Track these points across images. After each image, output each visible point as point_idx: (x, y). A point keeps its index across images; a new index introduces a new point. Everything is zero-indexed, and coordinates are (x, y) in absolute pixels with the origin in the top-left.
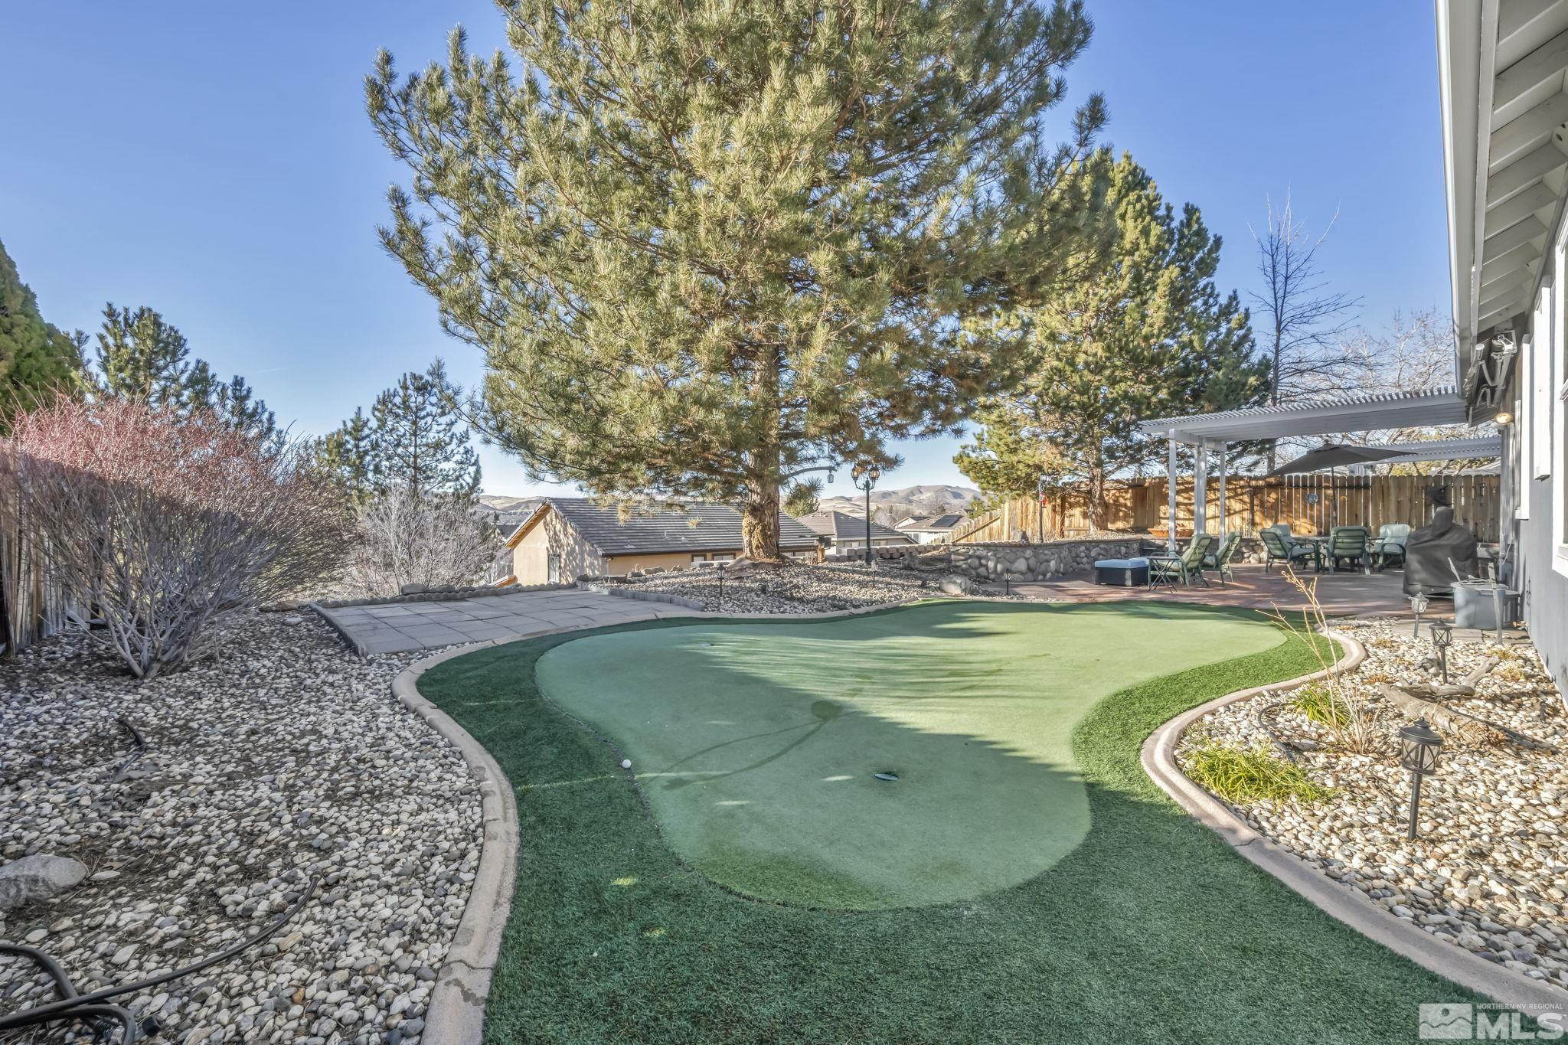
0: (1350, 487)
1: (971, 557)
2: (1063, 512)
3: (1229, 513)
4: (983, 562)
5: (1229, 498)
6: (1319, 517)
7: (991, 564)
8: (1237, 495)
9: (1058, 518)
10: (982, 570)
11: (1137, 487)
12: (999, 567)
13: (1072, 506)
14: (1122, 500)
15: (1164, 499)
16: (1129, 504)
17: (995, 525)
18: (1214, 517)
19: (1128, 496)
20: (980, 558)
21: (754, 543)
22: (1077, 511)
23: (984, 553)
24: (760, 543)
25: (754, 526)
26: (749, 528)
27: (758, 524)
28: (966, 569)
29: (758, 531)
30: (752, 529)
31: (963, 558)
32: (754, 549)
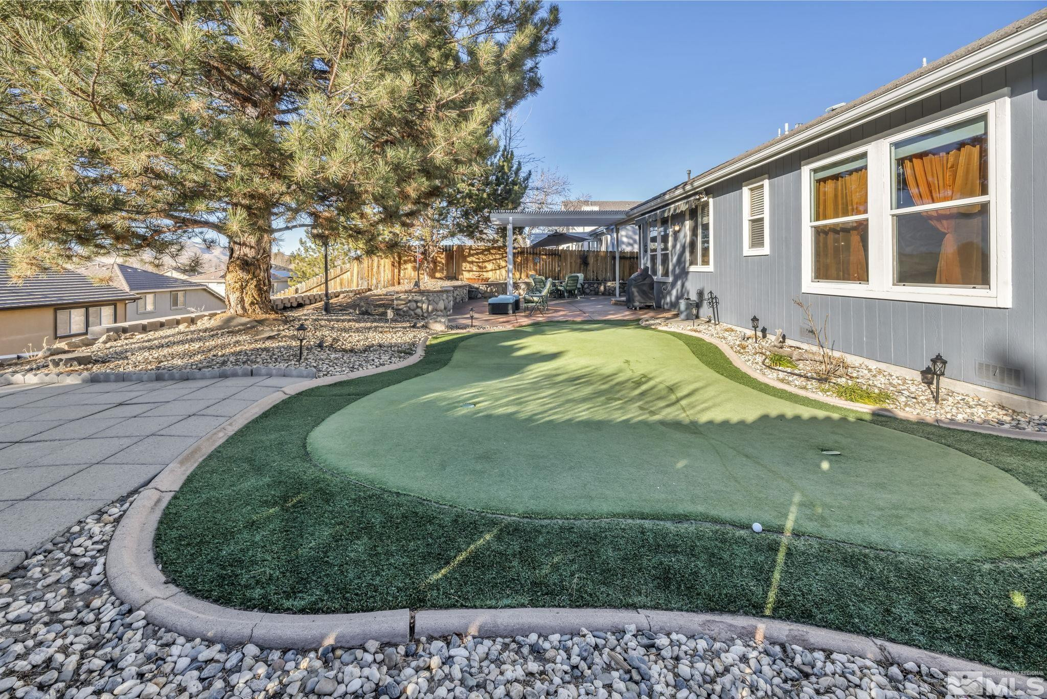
0: (552, 255)
1: (410, 301)
2: (399, 266)
3: (500, 268)
4: (419, 304)
5: (499, 259)
6: (540, 270)
7: (425, 306)
8: (503, 257)
9: (396, 271)
10: (419, 311)
11: (448, 251)
12: (430, 308)
13: (405, 262)
14: (439, 259)
15: (464, 259)
16: (444, 262)
17: (345, 276)
18: (492, 270)
19: (443, 256)
20: (416, 302)
21: (248, 300)
22: (409, 266)
23: (420, 298)
24: (255, 299)
25: (248, 282)
26: (240, 283)
27: (252, 279)
28: (407, 311)
29: (253, 286)
30: (244, 284)
31: (404, 302)
32: (247, 305)
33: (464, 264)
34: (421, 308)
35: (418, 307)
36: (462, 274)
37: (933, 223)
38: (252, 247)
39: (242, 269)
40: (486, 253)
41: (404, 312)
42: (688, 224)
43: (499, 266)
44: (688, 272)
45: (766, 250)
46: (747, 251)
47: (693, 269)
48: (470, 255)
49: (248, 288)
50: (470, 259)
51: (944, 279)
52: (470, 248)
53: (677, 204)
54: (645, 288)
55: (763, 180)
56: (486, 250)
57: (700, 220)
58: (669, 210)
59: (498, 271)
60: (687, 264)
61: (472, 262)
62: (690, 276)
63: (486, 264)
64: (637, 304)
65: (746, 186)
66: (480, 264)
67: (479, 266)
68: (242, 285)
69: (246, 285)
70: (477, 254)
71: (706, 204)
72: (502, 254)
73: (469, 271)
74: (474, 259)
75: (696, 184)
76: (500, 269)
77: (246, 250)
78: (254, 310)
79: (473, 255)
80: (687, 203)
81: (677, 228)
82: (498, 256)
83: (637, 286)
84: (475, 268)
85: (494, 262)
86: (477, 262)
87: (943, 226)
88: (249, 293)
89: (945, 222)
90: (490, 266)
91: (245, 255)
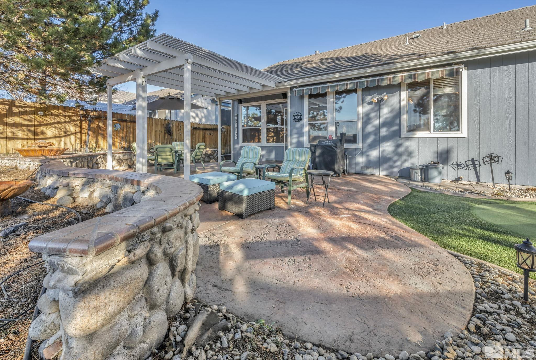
3: (67, 134)
5: (65, 122)
8: (72, 121)
40: (42, 113)
43: (66, 132)
47: (420, 135)
48: (10, 113)
50: (10, 120)
56: (42, 109)
59: (64, 139)
60: (404, 131)
61: (16, 125)
63: (44, 129)
66: (33, 129)
67: (30, 131)
70: (26, 113)
73: (8, 138)
74: (19, 120)
79: (17, 115)
82: (63, 119)
85: (57, 126)
90: (49, 132)
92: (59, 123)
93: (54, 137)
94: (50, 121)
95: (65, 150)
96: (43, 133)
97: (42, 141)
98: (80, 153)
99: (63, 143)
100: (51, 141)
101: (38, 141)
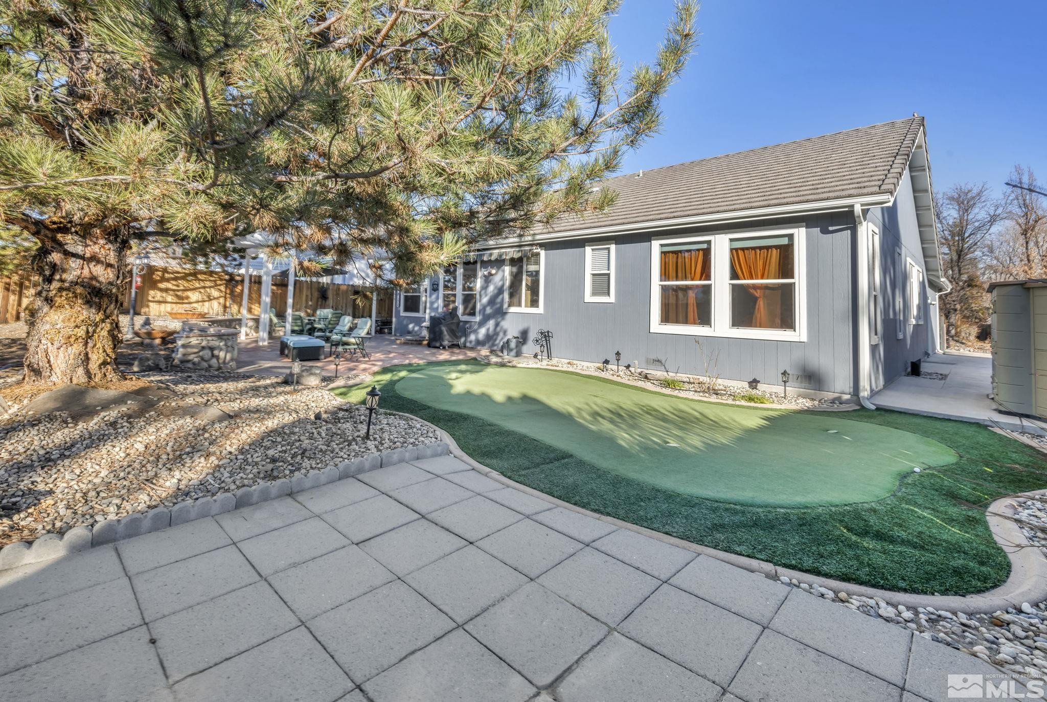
1: (203, 348)
3: (210, 298)
4: (216, 352)
5: (210, 287)
7: (222, 354)
8: (216, 285)
12: (228, 357)
15: (152, 284)
20: (212, 349)
21: (96, 358)
23: (217, 344)
24: (108, 355)
25: (96, 325)
26: (84, 328)
27: (103, 321)
28: (199, 363)
29: (104, 333)
30: (91, 329)
31: (196, 350)
32: (93, 366)
33: (152, 293)
34: (218, 357)
35: (213, 356)
36: (148, 306)
37: (752, 291)
38: (109, 265)
39: (89, 303)
40: (190, 278)
41: (194, 364)
42: (507, 269)
43: (209, 296)
44: (506, 313)
45: (612, 299)
46: (588, 298)
47: (513, 309)
48: (163, 279)
49: (96, 335)
50: (162, 285)
51: (758, 324)
52: (165, 270)
53: (503, 250)
54: (454, 327)
55: (610, 244)
56: (190, 274)
57: (525, 267)
58: (491, 255)
59: (207, 304)
60: (506, 306)
61: (166, 290)
62: (508, 317)
63: (189, 294)
64: (446, 343)
65: (590, 246)
66: (179, 293)
67: (177, 296)
68: (88, 332)
69: (94, 331)
70: (176, 279)
71: (538, 254)
72: (215, 281)
73: (160, 302)
74: (169, 285)
75: (538, 237)
76: (211, 300)
77: (98, 270)
78: (105, 375)
79: (168, 280)
80: (519, 251)
81: (493, 272)
82: (208, 284)
83: (447, 326)
84: (169, 299)
85: (202, 291)
86: (174, 290)
87: (758, 294)
88: (99, 345)
89: (758, 291)
90: (194, 296)
91: (94, 278)
92: (204, 287)
93: (197, 302)
94: (197, 285)
95: (206, 314)
96: (187, 298)
97: (187, 306)
98: (220, 318)
99: (205, 308)
100: (195, 305)
101: (184, 306)
